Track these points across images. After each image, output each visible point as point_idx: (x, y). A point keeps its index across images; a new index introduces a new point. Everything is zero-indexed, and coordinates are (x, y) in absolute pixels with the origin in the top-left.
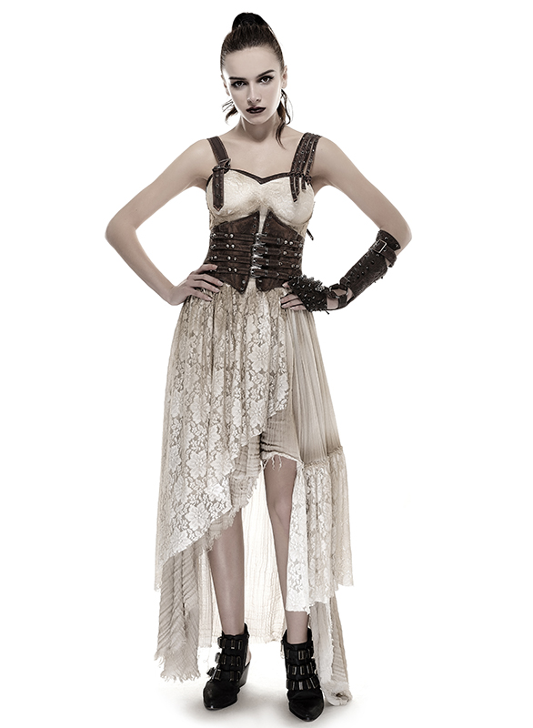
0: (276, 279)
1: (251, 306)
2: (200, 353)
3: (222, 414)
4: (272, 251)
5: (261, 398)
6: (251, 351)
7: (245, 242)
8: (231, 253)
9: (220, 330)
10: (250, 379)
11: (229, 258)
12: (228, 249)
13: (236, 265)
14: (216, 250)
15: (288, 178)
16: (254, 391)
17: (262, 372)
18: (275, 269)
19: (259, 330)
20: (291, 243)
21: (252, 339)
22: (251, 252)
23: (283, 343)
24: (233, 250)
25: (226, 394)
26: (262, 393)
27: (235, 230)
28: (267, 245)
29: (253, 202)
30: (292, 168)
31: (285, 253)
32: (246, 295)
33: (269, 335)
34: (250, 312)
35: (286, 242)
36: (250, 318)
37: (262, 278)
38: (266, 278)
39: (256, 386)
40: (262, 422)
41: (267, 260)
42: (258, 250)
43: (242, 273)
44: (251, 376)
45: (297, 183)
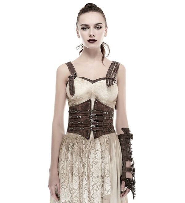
0: (102, 131)
1: (93, 145)
2: (65, 169)
3: (78, 197)
4: (99, 118)
5: (99, 189)
6: (92, 167)
7: (86, 115)
8: (79, 120)
9: (76, 157)
10: (93, 181)
11: (79, 123)
12: (77, 118)
13: (83, 126)
14: (72, 119)
15: (105, 80)
16: (95, 186)
17: (98, 177)
18: (101, 126)
19: (96, 157)
20: (108, 113)
21: (93, 162)
22: (90, 119)
23: (107, 162)
24: (80, 119)
25: (80, 187)
26: (99, 187)
27: (80, 108)
28: (97, 115)
29: (89, 93)
30: (107, 75)
31: (105, 118)
32: (90, 140)
33: (100, 159)
34: (92, 148)
35: (105, 113)
36: (92, 152)
37: (96, 131)
38: (98, 131)
39: (95, 184)
40: (100, 201)
41: (98, 122)
42: (93, 118)
43: (87, 129)
44: (93, 179)
45: (110, 82)
